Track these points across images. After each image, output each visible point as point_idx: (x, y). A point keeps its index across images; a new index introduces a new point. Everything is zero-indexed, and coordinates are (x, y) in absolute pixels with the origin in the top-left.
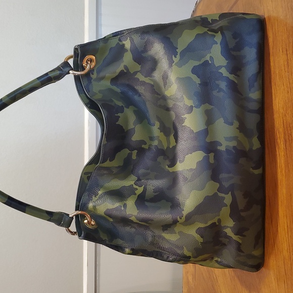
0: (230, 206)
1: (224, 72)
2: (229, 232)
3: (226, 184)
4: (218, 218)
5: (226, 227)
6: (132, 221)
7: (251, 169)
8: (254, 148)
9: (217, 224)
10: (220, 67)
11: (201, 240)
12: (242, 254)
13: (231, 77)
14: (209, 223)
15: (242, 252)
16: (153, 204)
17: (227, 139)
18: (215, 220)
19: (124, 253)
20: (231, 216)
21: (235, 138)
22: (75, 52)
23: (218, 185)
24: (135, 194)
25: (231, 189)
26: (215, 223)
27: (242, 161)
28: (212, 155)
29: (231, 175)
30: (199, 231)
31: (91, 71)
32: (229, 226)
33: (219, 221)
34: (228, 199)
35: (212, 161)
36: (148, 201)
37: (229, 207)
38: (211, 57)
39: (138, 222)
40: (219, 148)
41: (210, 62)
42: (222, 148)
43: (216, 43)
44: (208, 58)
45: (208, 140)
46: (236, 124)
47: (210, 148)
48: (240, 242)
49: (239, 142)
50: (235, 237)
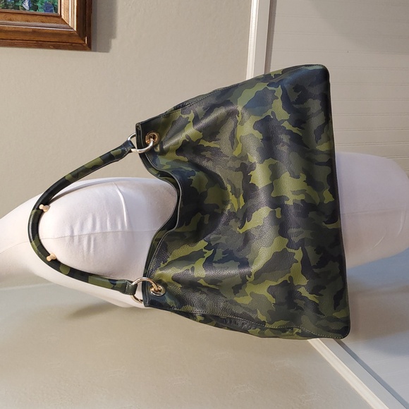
0: (301, 261)
1: (287, 126)
2: (304, 292)
3: (295, 240)
4: (288, 275)
5: (300, 286)
6: (200, 285)
7: (324, 224)
8: (326, 202)
9: (289, 282)
10: (283, 121)
11: (273, 301)
12: (322, 317)
13: (295, 130)
14: (280, 281)
15: (322, 314)
16: (221, 265)
17: (294, 193)
18: (286, 278)
19: (195, 320)
20: (303, 273)
21: (303, 191)
22: (137, 129)
23: (287, 240)
24: (204, 257)
25: (302, 244)
26: (286, 281)
27: (311, 214)
28: (278, 210)
29: (300, 229)
30: (270, 290)
31: (154, 146)
32: (303, 285)
33: (291, 278)
34: (298, 255)
35: (279, 215)
36: (215, 262)
37: (299, 263)
38: (273, 113)
39: (207, 285)
40: (286, 202)
41: (272, 117)
42: (290, 203)
43: (277, 98)
44: (269, 113)
45: (273, 195)
46: (303, 177)
47: (277, 203)
48: (317, 302)
49: (307, 196)
50: (311, 297)
